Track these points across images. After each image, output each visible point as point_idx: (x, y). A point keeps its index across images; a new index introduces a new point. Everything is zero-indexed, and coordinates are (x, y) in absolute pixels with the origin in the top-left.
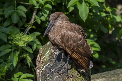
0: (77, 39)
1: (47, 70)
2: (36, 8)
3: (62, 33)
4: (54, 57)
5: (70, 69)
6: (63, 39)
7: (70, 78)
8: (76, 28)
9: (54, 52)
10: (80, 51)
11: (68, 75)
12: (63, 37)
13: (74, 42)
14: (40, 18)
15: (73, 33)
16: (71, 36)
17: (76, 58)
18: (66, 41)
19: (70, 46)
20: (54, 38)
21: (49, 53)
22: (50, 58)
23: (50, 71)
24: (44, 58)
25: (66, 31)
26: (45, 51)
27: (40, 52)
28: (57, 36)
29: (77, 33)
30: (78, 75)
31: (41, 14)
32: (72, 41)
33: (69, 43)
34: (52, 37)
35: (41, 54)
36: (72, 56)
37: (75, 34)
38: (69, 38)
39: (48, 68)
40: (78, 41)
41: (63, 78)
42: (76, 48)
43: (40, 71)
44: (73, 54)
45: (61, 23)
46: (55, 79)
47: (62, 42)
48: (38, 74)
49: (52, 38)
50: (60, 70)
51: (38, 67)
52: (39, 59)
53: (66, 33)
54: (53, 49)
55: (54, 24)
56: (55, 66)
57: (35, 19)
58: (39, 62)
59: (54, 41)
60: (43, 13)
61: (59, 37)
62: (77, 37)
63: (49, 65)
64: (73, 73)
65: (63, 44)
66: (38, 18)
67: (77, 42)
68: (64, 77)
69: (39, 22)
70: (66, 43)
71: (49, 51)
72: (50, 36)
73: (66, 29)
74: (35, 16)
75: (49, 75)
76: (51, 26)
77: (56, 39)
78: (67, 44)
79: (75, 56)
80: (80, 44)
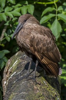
0: (47, 42)
1: (13, 78)
2: (5, 25)
3: (31, 36)
4: (22, 66)
5: (38, 77)
6: (32, 42)
7: (38, 85)
8: (45, 31)
9: (22, 62)
10: (49, 56)
11: (35, 81)
12: (32, 40)
13: (44, 45)
14: (10, 36)
15: (42, 36)
16: (41, 39)
17: (45, 63)
18: (36, 44)
19: (40, 50)
20: (24, 42)
21: (17, 62)
22: (18, 67)
23: (18, 78)
24: (12, 68)
25: (35, 34)
26: (13, 61)
27: (8, 63)
28: (27, 40)
29: (46, 36)
30: (47, 84)
31: (11, 31)
32: (42, 44)
33: (38, 47)
34: (22, 40)
35: (8, 66)
36: (41, 61)
37: (44, 37)
38: (38, 41)
39: (15, 76)
40: (48, 44)
41: (30, 84)
42: (46, 52)
43: (7, 82)
44: (42, 59)
45: (30, 25)
46: (22, 84)
47: (32, 46)
48: (4, 86)
49: (21, 42)
50: (28, 77)
51: (4, 79)
52: (7, 70)
53: (36, 36)
54: (21, 59)
55: (22, 26)
56: (23, 73)
57: (4, 37)
58: (6, 73)
59: (23, 44)
60: (13, 31)
61: (28, 41)
62: (47, 40)
63: (16, 73)
64: (41, 81)
65: (32, 48)
66: (7, 35)
67: (47, 46)
68: (32, 82)
69: (9, 39)
70: (36, 46)
71: (17, 61)
72: (19, 40)
73: (36, 32)
74: (4, 33)
75: (16, 82)
76: (20, 28)
77: (25, 43)
78: (36, 48)
79: (44, 61)
80: (50, 48)
